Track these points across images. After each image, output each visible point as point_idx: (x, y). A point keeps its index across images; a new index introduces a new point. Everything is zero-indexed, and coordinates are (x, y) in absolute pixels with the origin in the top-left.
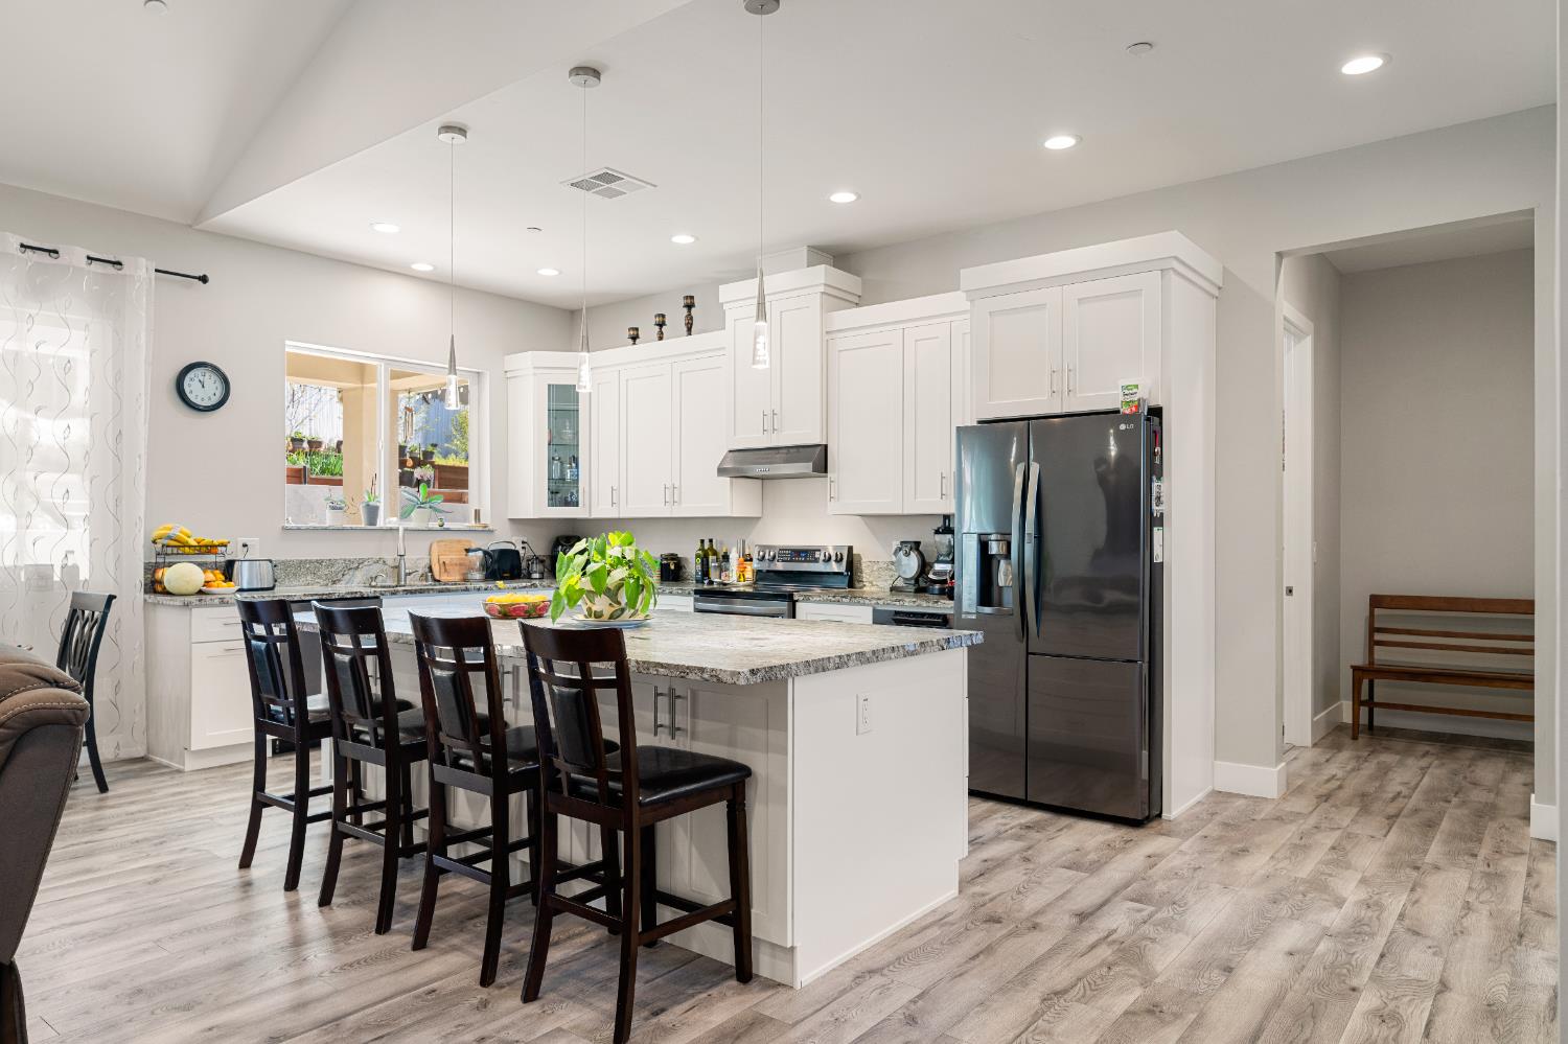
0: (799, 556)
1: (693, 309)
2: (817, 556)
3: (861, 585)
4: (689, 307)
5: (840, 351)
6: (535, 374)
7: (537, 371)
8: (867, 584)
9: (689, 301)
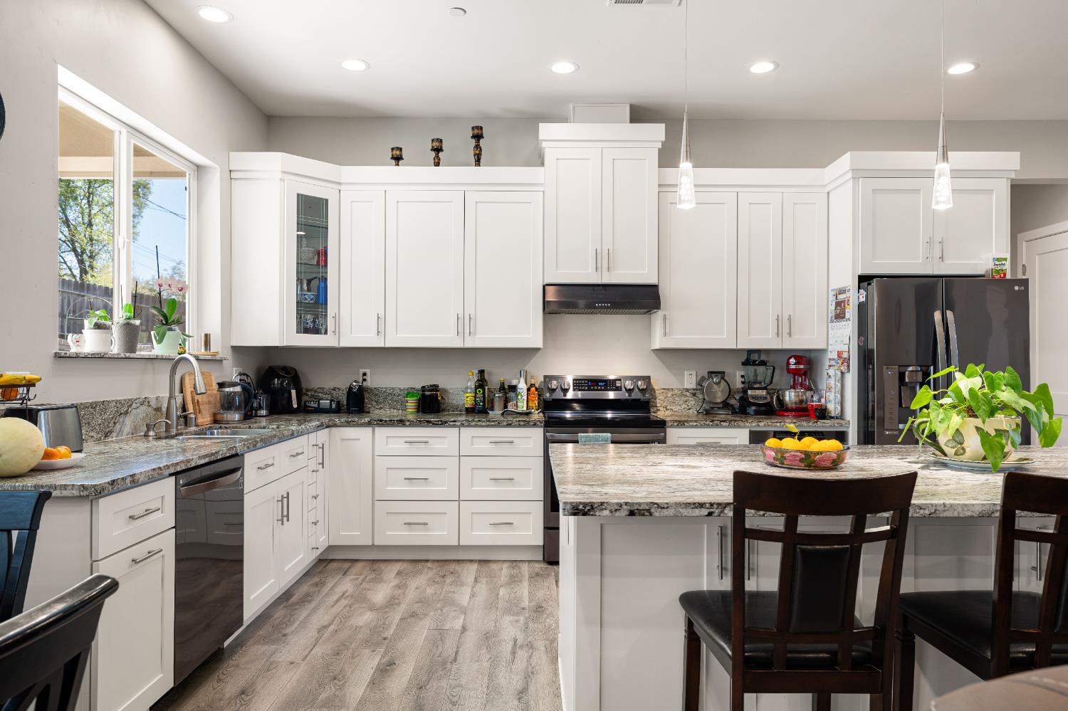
0: (597, 385)
1: (481, 141)
2: (618, 385)
3: (655, 409)
4: (478, 137)
5: (671, 203)
6: (282, 180)
7: (287, 177)
8: (661, 409)
9: (476, 131)
